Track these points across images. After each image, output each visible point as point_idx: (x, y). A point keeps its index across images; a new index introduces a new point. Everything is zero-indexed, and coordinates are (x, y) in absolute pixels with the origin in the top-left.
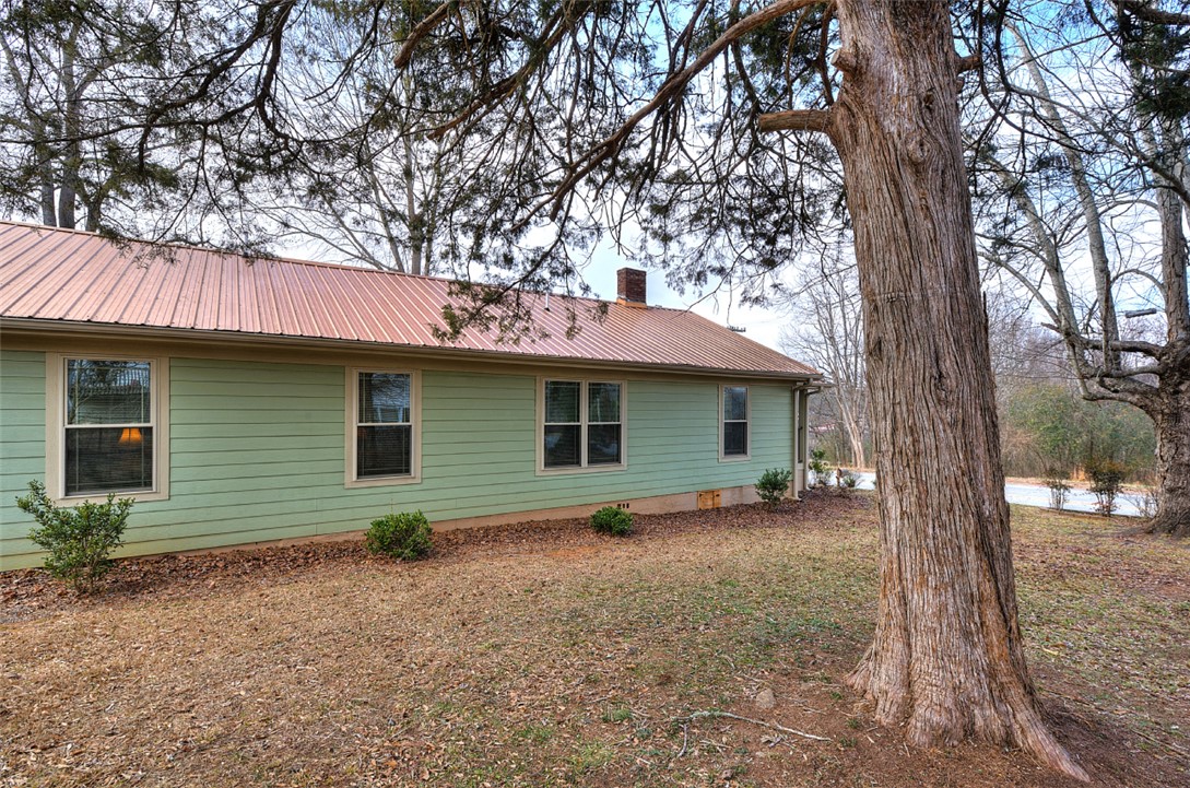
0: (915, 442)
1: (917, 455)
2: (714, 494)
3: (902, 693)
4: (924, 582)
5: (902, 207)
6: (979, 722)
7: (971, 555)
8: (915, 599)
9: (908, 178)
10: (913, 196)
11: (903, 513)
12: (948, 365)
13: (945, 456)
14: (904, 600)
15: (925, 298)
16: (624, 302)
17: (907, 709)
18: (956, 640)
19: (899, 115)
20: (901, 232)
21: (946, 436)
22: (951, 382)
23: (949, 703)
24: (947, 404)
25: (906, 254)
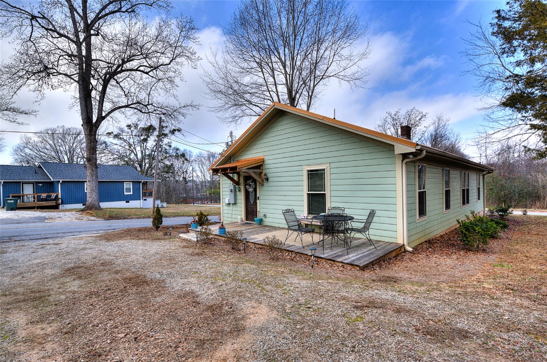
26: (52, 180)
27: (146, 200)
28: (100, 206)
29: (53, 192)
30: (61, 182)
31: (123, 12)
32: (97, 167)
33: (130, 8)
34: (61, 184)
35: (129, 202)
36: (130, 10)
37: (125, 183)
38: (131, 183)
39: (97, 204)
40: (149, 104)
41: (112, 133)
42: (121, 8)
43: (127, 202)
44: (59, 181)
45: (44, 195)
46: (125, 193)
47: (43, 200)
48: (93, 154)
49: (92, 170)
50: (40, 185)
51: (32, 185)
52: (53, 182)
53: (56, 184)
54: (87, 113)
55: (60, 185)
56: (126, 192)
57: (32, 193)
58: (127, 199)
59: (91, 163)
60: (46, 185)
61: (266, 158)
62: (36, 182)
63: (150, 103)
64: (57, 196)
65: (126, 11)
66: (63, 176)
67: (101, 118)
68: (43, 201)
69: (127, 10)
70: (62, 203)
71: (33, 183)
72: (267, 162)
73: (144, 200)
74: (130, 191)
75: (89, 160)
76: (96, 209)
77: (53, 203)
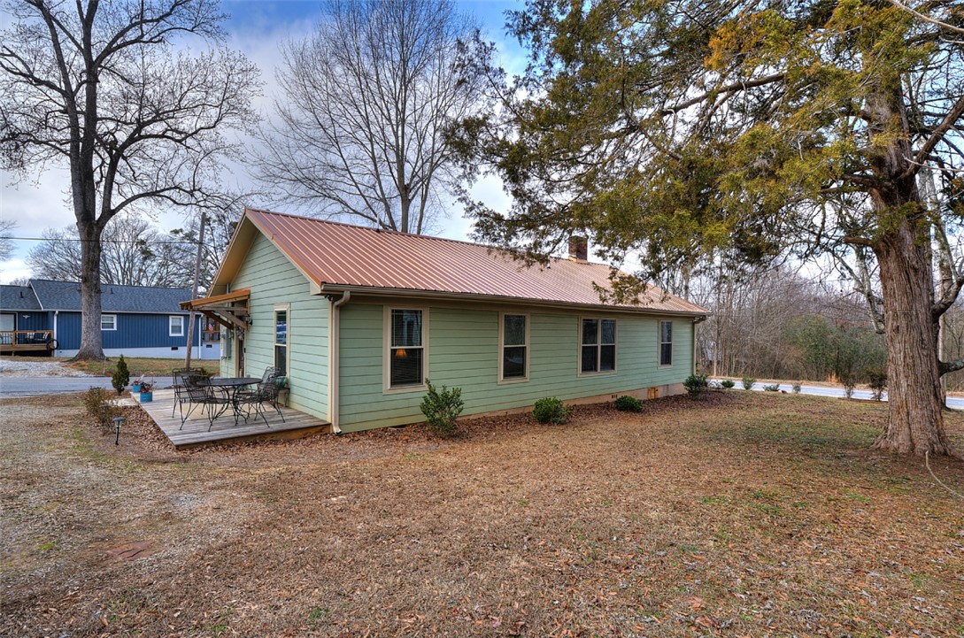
0: (914, 361)
1: (914, 366)
2: (655, 389)
3: (910, 443)
4: (916, 407)
5: (910, 282)
6: (936, 449)
7: (932, 398)
8: (913, 413)
9: (912, 273)
10: (913, 279)
11: (908, 385)
12: (925, 336)
13: (924, 366)
14: (908, 414)
15: (917, 314)
16: (575, 260)
17: (913, 447)
18: (928, 424)
19: (908, 250)
20: (908, 291)
21: (925, 359)
22: (926, 342)
23: (927, 444)
24: (924, 349)
25: (910, 298)
26: (43, 310)
27: (211, 346)
28: (102, 354)
29: (46, 329)
30: (57, 312)
31: (144, 42)
32: (99, 292)
33: (156, 37)
34: (57, 316)
35: (177, 349)
36: (156, 40)
37: (171, 317)
38: (182, 318)
39: (96, 350)
40: (195, 190)
41: (181, 230)
42: (142, 36)
43: (173, 349)
44: (54, 312)
45: (31, 334)
46: (171, 335)
47: (27, 341)
48: (92, 270)
49: (91, 296)
50: (26, 317)
51: (13, 316)
52: (46, 313)
53: (50, 315)
54: (85, 204)
55: (55, 318)
56: (173, 332)
57: (13, 329)
58: (175, 344)
59: (88, 284)
60: (37, 317)
61: (252, 290)
62: (19, 312)
63: (197, 188)
64: (49, 336)
65: (150, 41)
66: (63, 304)
67: (109, 213)
68: (27, 343)
69: (152, 39)
70: (59, 347)
71: (14, 313)
72: (253, 296)
73: (208, 346)
74: (180, 332)
75: (85, 280)
76: (95, 358)
77: (42, 347)
